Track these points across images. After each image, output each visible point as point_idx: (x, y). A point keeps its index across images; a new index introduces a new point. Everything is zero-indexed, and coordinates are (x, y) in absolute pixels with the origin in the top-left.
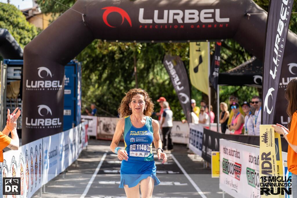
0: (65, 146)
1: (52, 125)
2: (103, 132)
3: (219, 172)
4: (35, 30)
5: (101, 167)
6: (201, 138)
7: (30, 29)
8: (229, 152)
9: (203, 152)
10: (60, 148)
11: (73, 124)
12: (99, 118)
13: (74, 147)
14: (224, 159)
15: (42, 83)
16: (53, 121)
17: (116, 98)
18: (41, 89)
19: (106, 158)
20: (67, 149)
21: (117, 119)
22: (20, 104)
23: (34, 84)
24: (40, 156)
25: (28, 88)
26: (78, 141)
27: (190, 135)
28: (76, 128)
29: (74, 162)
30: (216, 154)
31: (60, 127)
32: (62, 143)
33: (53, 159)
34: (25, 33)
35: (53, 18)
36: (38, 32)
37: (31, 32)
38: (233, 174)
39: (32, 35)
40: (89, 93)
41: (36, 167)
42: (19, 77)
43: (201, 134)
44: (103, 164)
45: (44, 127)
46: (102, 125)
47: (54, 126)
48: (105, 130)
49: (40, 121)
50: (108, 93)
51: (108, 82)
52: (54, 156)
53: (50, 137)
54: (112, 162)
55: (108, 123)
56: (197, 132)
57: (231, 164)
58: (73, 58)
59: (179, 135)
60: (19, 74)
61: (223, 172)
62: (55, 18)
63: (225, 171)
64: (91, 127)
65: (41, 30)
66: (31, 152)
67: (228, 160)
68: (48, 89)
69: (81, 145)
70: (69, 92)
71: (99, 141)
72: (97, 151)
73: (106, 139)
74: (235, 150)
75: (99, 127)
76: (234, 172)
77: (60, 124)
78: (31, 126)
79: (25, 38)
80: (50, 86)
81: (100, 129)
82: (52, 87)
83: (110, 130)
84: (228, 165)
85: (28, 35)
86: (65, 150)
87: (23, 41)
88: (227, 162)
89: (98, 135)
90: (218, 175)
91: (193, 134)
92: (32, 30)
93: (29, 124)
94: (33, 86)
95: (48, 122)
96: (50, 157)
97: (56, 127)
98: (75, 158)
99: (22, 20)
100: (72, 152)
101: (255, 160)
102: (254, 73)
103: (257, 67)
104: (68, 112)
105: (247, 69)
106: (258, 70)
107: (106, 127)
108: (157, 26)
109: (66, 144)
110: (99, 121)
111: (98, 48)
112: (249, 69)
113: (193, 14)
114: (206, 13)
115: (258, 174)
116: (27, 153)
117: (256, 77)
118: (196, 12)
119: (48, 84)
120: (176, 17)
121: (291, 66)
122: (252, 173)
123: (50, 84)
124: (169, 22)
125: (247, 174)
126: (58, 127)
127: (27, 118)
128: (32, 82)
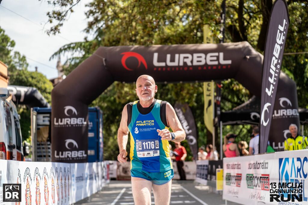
1: (78, 157)
2: (122, 174)
3: (223, 185)
6: (206, 169)
8: (232, 166)
9: (208, 180)
10: (85, 176)
13: (97, 178)
14: (227, 174)
15: (68, 120)
16: (79, 154)
18: (67, 126)
19: (125, 190)
22: (49, 146)
24: (69, 178)
25: (56, 125)
26: (101, 175)
27: (197, 171)
28: (99, 163)
30: (220, 171)
31: (85, 159)
32: (87, 171)
33: (80, 184)
42: (48, 123)
43: (207, 166)
45: (71, 159)
46: (121, 168)
47: (80, 157)
48: (124, 172)
49: (68, 153)
52: (81, 181)
53: (76, 164)
55: (127, 166)
56: (202, 166)
57: (233, 176)
59: (188, 173)
60: (48, 121)
64: (112, 170)
66: (61, 171)
67: (230, 174)
68: (74, 126)
69: (103, 180)
70: (92, 135)
72: (117, 187)
74: (236, 163)
76: (235, 181)
77: (85, 155)
80: (76, 123)
81: (120, 172)
82: (77, 124)
83: (128, 173)
84: (230, 178)
86: (89, 179)
89: (118, 177)
90: (222, 188)
91: (199, 169)
93: (58, 157)
94: (60, 123)
96: (77, 181)
98: (99, 189)
100: (96, 182)
101: (254, 166)
102: (251, 110)
103: (254, 106)
104: (92, 152)
105: (245, 108)
106: (254, 108)
107: (125, 169)
108: (169, 68)
109: (91, 174)
110: (119, 164)
111: (117, 99)
112: (247, 108)
113: (201, 57)
114: (211, 56)
115: (256, 177)
116: (57, 170)
117: (253, 114)
118: (203, 55)
119: (74, 121)
120: (186, 60)
121: (282, 100)
122: (251, 177)
123: (76, 121)
124: (180, 65)
125: (246, 179)
126: (83, 158)
127: (56, 152)
128: (60, 119)
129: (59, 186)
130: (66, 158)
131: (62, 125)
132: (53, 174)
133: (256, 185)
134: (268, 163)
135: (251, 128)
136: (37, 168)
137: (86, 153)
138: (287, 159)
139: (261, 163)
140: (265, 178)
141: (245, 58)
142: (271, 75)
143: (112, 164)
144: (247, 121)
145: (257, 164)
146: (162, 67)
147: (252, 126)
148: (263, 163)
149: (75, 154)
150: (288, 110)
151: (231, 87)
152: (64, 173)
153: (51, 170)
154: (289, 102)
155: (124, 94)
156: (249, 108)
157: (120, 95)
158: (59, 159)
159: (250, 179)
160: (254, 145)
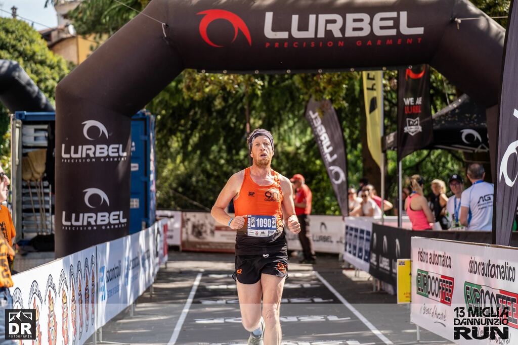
0: (134, 260)
1: (109, 224)
2: (192, 238)
3: (410, 294)
4: (64, 66)
5: (196, 297)
6: (367, 240)
7: (56, 64)
8: (430, 258)
9: (371, 264)
10: (125, 264)
11: (144, 223)
12: (184, 214)
13: (147, 262)
14: (420, 270)
15: (90, 149)
16: (112, 217)
17: (212, 180)
18: (88, 160)
19: (201, 281)
20: (136, 264)
22: (47, 191)
23: (76, 152)
24: (93, 276)
25: (64, 159)
26: (154, 251)
27: (346, 238)
28: (150, 229)
29: (148, 290)
30: (405, 263)
31: (124, 227)
32: (128, 254)
33: (113, 284)
34: (46, 71)
35: (98, 43)
36: (69, 68)
37: (57, 68)
38: (437, 296)
39: (59, 74)
40: (165, 173)
41: (87, 296)
42: (44, 143)
43: (368, 233)
44: (198, 291)
46: (189, 226)
47: (114, 225)
48: (195, 234)
49: (88, 217)
50: (199, 171)
51: (198, 152)
52: (115, 277)
53: (108, 244)
54: (213, 287)
55: (201, 222)
56: (359, 231)
57: (433, 278)
58: (142, 108)
59: (326, 239)
60: (44, 138)
61: (418, 293)
62: (102, 43)
63: (422, 291)
64: (172, 231)
65: (74, 66)
66: (79, 270)
67: (427, 272)
68: (102, 160)
69: (157, 260)
70: (135, 167)
71: (184, 254)
72: (185, 269)
73: (198, 250)
74: (442, 253)
75: (184, 230)
76: (439, 292)
77: (124, 221)
78: (72, 226)
79: (46, 79)
80: (105, 155)
81: (187, 233)
82: (108, 156)
83: (204, 235)
84: (428, 282)
85: (52, 74)
86: (133, 268)
87: (42, 85)
88: (425, 276)
89: (183, 243)
90: (409, 299)
91: (351, 235)
92: (59, 66)
94: (73, 156)
95: (103, 218)
96: (109, 280)
97: (116, 226)
98: (149, 281)
99: (40, 47)
100: (145, 271)
101: (483, 269)
102: (462, 124)
103: (467, 115)
104: (135, 203)
105: (449, 119)
106: (468, 119)
107: (198, 229)
108: (297, 43)
109: (135, 257)
110: (185, 218)
111: (184, 90)
112: (453, 119)
114: (383, 19)
115: (488, 293)
116: (72, 270)
117: (465, 132)
118: (366, 17)
119: (102, 151)
120: (330, 26)
122: (476, 291)
123: (105, 151)
124: (319, 36)
125: (466, 293)
126: (120, 226)
127: (64, 213)
128: (73, 147)
129: (75, 303)
130: (85, 226)
131: (78, 159)
132: (65, 282)
134: (514, 269)
136: (35, 281)
139: (498, 267)
140: (508, 299)
141: (453, 22)
145: (490, 267)
146: (281, 41)
148: (502, 267)
149: (104, 219)
152: (85, 270)
153: (61, 275)
155: (198, 82)
156: (457, 119)
157: (191, 84)
158: (70, 228)
159: (475, 294)
160: (470, 202)
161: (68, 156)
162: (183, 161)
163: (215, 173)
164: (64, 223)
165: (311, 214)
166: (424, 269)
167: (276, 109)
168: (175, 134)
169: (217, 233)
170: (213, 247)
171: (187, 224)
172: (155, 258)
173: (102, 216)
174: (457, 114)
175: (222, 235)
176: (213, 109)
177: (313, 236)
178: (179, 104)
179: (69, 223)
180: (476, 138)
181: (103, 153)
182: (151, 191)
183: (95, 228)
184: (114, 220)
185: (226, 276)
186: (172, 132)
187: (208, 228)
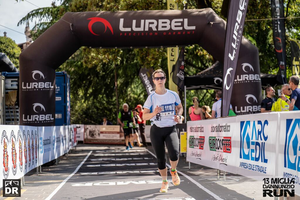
0: (57, 138)
1: (45, 120)
2: (89, 137)
3: (186, 148)
8: (195, 129)
10: (53, 138)
11: (64, 124)
12: (85, 126)
13: (64, 141)
14: (190, 136)
15: (36, 84)
16: (46, 117)
17: (99, 111)
18: (35, 90)
20: (58, 141)
21: (101, 126)
22: (18, 110)
23: (29, 86)
24: (36, 140)
26: (68, 138)
28: (66, 127)
30: (184, 134)
31: (53, 122)
32: (54, 134)
33: (47, 147)
38: (197, 146)
42: (16, 87)
44: (90, 156)
46: (88, 131)
48: (90, 135)
49: (35, 117)
51: (92, 98)
52: (48, 144)
53: (43, 127)
55: (93, 130)
57: (196, 139)
60: (16, 85)
61: (190, 147)
63: (191, 145)
64: (80, 134)
66: (28, 134)
67: (193, 136)
69: (71, 143)
70: (60, 99)
71: (85, 145)
72: (84, 149)
73: (92, 143)
74: (200, 126)
75: (85, 133)
76: (198, 144)
77: (52, 119)
80: (43, 87)
81: (87, 135)
82: (44, 88)
83: (95, 136)
84: (194, 141)
88: (193, 138)
89: (85, 140)
90: (186, 150)
94: (28, 88)
96: (45, 144)
97: (49, 121)
98: (66, 150)
99: (17, 51)
100: (63, 145)
101: (217, 129)
102: (214, 75)
103: (217, 71)
104: (60, 116)
105: (209, 73)
106: (217, 73)
107: (92, 133)
108: (135, 33)
109: (58, 137)
110: (86, 128)
111: (84, 63)
112: (211, 73)
113: (166, 23)
114: (176, 22)
115: (218, 139)
116: (24, 133)
117: (216, 79)
118: (168, 21)
119: (41, 85)
120: (151, 26)
121: (245, 65)
122: (214, 140)
123: (43, 85)
124: (146, 30)
125: (209, 142)
126: (50, 121)
127: (24, 115)
128: (27, 84)
129: (26, 148)
130: (34, 121)
131: (30, 89)
132: (21, 137)
133: (218, 147)
134: (230, 126)
135: (215, 92)
136: (4, 131)
137: (54, 116)
138: (248, 122)
139: (223, 126)
140: (227, 140)
141: (209, 24)
142: (233, 41)
143: (79, 127)
144: (211, 86)
145: (220, 127)
146: (127, 32)
147: (216, 90)
148: (225, 126)
149: (42, 118)
150: (250, 75)
151: (195, 53)
152: (32, 136)
153: (18, 132)
154: (251, 67)
155: (90, 59)
156: (212, 73)
157: (87, 60)
158: (26, 122)
159: (213, 141)
160: (216, 108)
161: (25, 88)
162: (85, 102)
163: (101, 108)
164: (24, 120)
165: (146, 125)
166: (192, 135)
167: (129, 74)
168: (81, 87)
169: (101, 135)
170: (99, 141)
171: (87, 131)
172: (69, 142)
173: (42, 117)
174: (213, 71)
175: (104, 136)
176: (99, 76)
177: (147, 135)
178: (82, 72)
179: (26, 120)
180: (221, 82)
181: (42, 86)
182: (68, 111)
183: (38, 122)
184: (47, 118)
185: (104, 151)
186: (79, 87)
187: (97, 132)
